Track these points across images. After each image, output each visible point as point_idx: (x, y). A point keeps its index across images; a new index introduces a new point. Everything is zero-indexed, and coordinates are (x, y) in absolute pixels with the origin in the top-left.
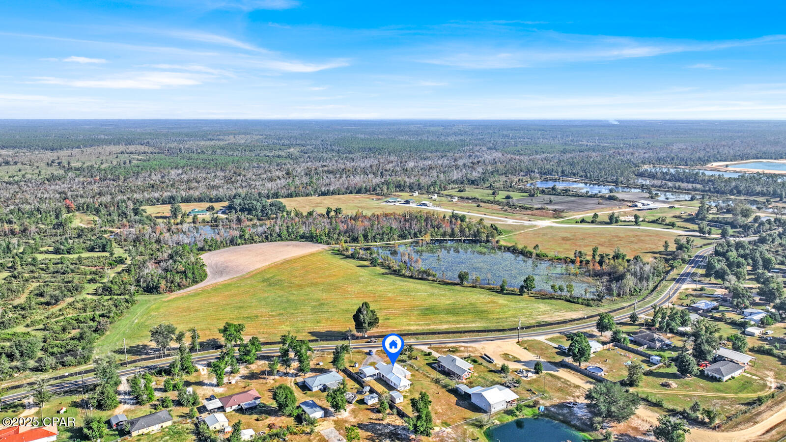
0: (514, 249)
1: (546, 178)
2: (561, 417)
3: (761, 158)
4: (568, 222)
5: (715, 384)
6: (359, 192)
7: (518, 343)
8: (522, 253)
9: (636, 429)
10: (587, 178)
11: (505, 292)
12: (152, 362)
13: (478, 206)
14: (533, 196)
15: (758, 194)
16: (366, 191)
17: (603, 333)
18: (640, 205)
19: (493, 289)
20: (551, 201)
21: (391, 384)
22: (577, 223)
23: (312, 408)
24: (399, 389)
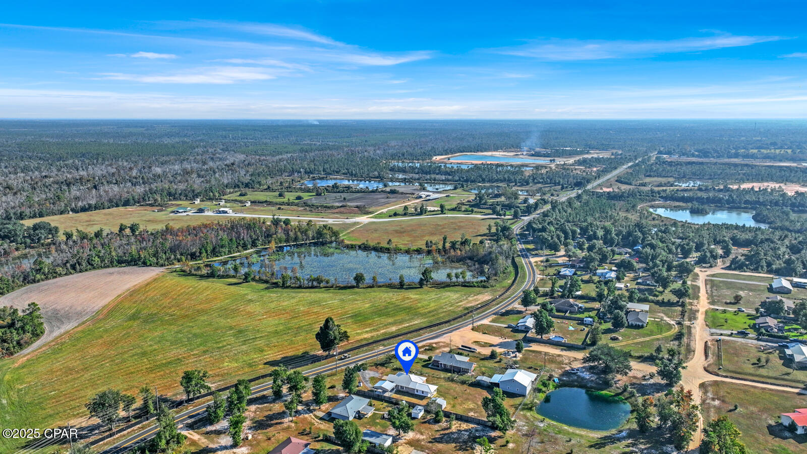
0: (365, 247)
1: (314, 177)
2: (576, 384)
3: (464, 151)
4: (380, 216)
5: (640, 330)
6: (126, 203)
7: (473, 329)
8: (375, 249)
9: (635, 377)
10: (351, 175)
11: (405, 287)
12: (105, 444)
13: (279, 209)
14: (320, 195)
15: (497, 181)
16: (135, 202)
17: (528, 308)
18: (424, 196)
19: (391, 286)
20: (345, 199)
21: (416, 393)
22: (390, 216)
23: (378, 437)
24: (429, 396)
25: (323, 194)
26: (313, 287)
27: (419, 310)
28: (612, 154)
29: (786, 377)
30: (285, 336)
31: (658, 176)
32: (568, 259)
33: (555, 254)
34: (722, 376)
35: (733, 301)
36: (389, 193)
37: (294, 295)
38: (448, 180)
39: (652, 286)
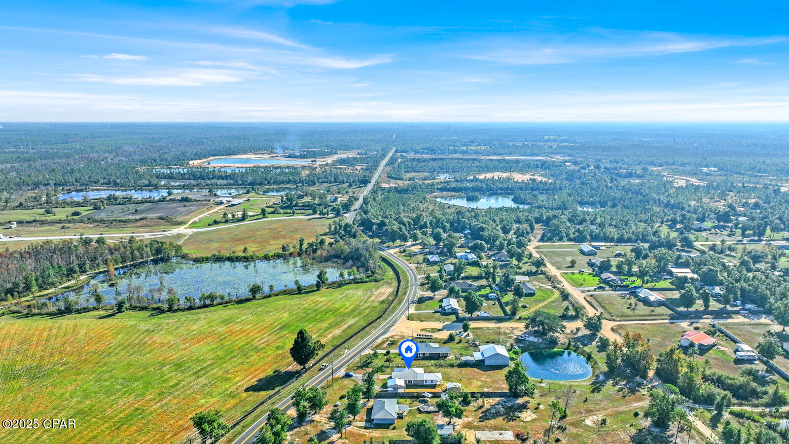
0: (217, 258)
4: (198, 225)
5: (536, 297)
7: (409, 319)
11: (304, 291)
14: (100, 208)
17: (436, 293)
18: (225, 202)
19: (286, 292)
20: (136, 211)
21: (425, 383)
22: (209, 225)
23: (443, 428)
24: (438, 383)
25: (102, 208)
26: (205, 306)
27: (342, 310)
28: (359, 154)
29: (652, 313)
30: (234, 360)
31: (414, 172)
32: (422, 247)
33: (404, 245)
34: (618, 321)
35: (570, 265)
36: (180, 201)
37: (195, 317)
38: (231, 185)
39: (507, 261)
